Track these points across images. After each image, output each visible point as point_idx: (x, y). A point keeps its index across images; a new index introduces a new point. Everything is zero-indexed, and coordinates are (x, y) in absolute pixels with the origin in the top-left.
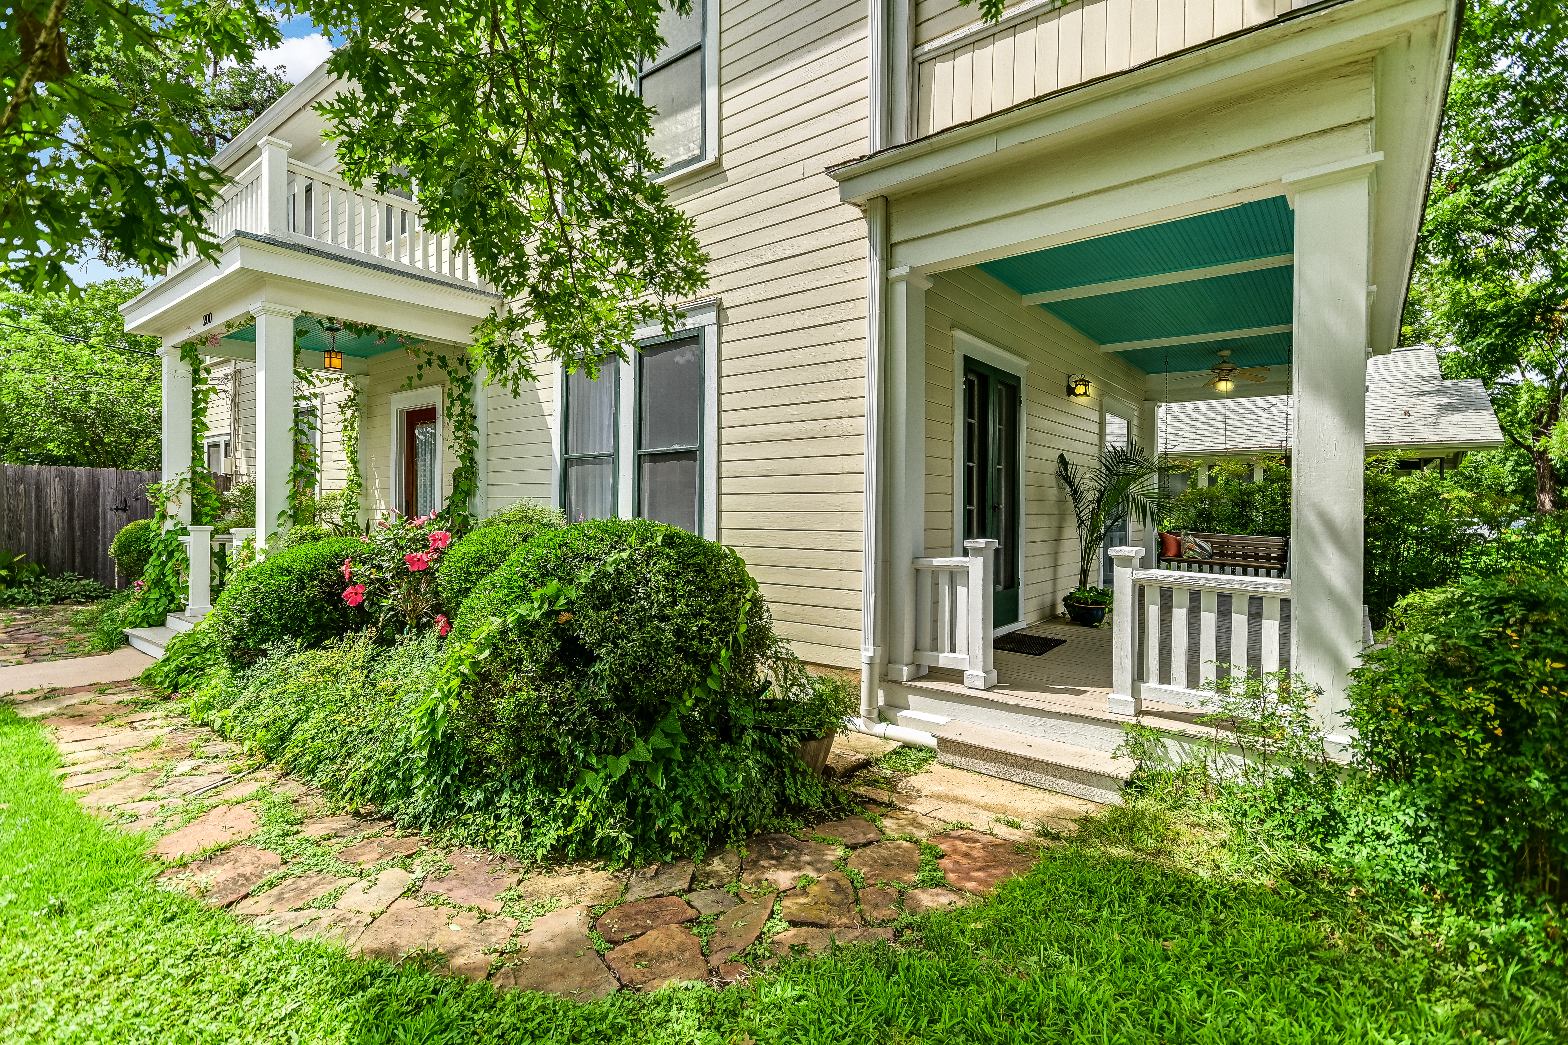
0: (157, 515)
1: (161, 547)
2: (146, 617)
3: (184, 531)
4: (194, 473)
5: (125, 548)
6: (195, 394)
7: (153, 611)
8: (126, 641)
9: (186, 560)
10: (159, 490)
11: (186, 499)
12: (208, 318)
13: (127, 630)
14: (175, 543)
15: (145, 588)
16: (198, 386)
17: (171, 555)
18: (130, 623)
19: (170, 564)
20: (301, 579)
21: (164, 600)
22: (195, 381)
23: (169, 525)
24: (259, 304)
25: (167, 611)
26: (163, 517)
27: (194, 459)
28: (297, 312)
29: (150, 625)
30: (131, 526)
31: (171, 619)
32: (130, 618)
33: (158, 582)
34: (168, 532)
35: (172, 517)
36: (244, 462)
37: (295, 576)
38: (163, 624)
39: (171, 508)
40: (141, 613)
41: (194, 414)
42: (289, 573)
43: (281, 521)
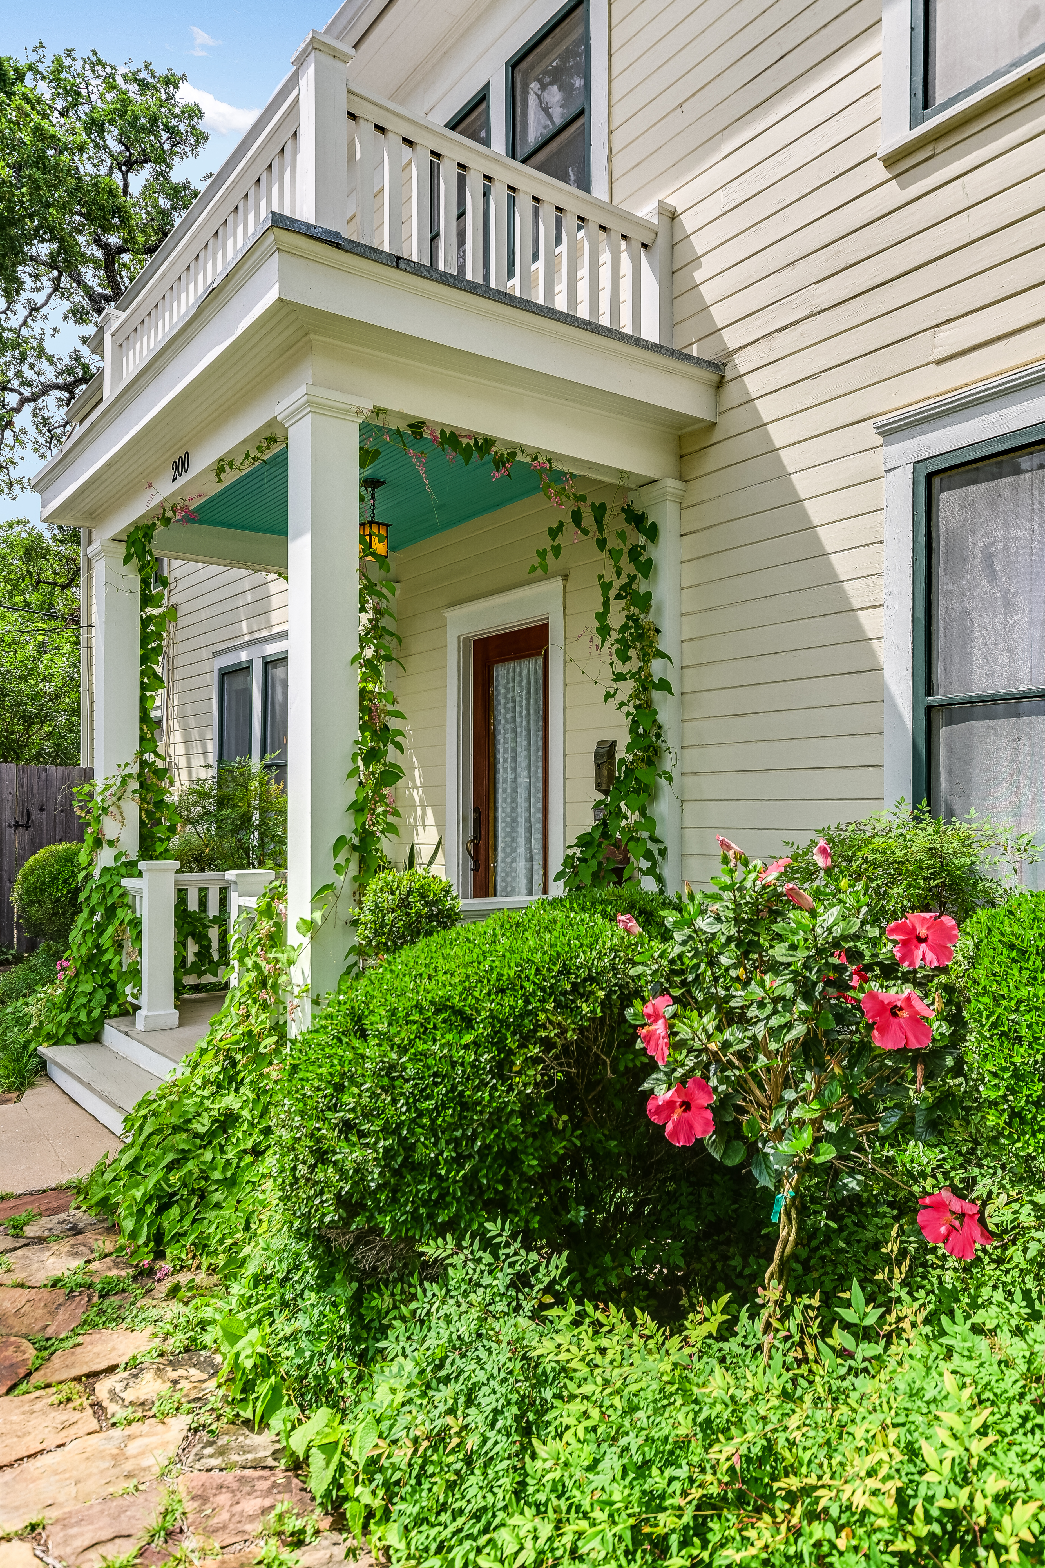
0: (89, 839)
1: (96, 897)
2: (73, 1024)
3: (131, 868)
4: (143, 763)
5: (35, 892)
6: (145, 622)
7: (83, 1017)
8: (42, 1067)
9: (136, 923)
10: (91, 795)
11: (132, 809)
12: (181, 465)
13: (45, 1050)
14: (117, 892)
15: (71, 972)
16: (150, 611)
17: (111, 912)
18: (49, 1036)
19: (110, 930)
20: (497, 1041)
21: (101, 996)
22: (146, 600)
23: (106, 857)
24: (302, 390)
25: (105, 1015)
26: (98, 843)
27: (142, 739)
28: (367, 405)
29: (79, 1041)
30: (41, 854)
31: (111, 1033)
32: (49, 1027)
33: (91, 962)
34: (106, 870)
35: (111, 843)
36: (181, 749)
37: (481, 1030)
38: (96, 1039)
39: (110, 828)
40: (65, 1017)
41: (144, 659)
42: (468, 1023)
43: (341, 859)
